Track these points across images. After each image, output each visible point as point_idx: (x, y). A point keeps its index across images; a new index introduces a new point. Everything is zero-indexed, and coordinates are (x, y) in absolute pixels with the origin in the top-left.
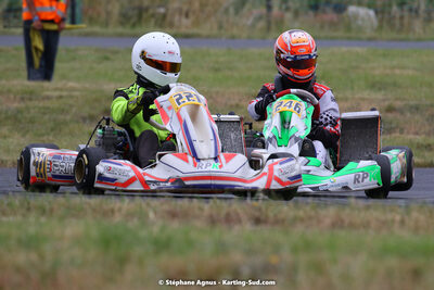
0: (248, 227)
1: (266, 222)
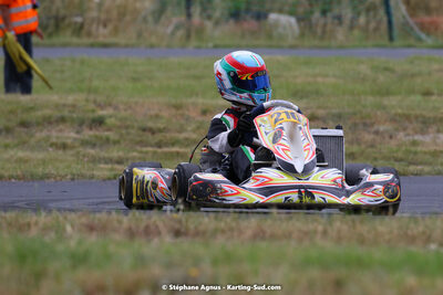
0: (168, 239)
1: (186, 234)
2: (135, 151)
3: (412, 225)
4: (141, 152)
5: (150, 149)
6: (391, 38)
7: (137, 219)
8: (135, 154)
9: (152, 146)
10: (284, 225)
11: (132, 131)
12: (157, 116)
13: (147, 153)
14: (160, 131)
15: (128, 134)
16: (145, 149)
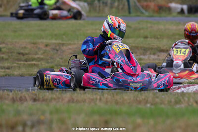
0: (30, 103)
1: (38, 100)
2: (16, 63)
3: (139, 96)
4: (18, 64)
5: (22, 62)
6: (130, 13)
7: (16, 94)
8: (15, 65)
9: (23, 61)
10: (82, 96)
11: (14, 55)
12: (25, 48)
13: (20, 64)
14: (26, 54)
15: (12, 56)
16: (19, 63)
